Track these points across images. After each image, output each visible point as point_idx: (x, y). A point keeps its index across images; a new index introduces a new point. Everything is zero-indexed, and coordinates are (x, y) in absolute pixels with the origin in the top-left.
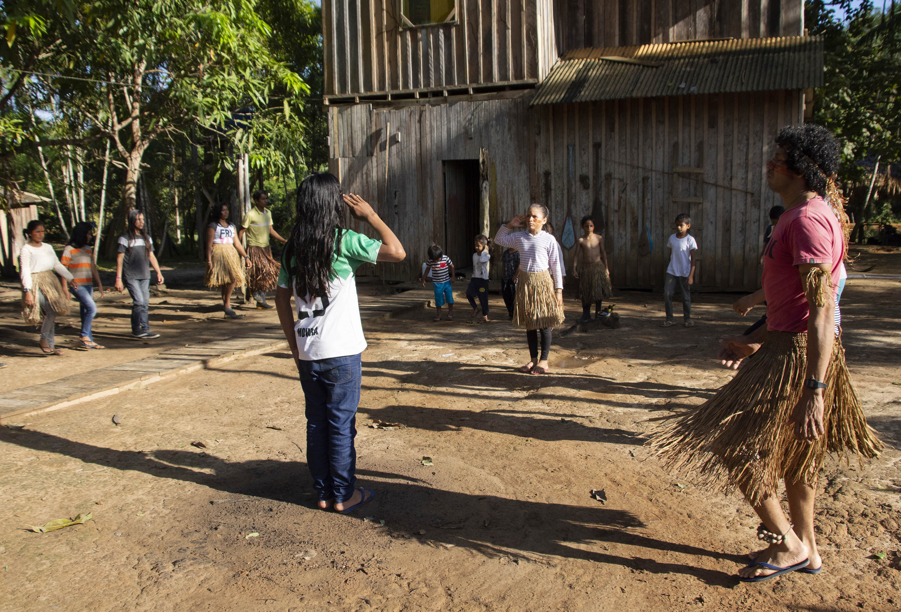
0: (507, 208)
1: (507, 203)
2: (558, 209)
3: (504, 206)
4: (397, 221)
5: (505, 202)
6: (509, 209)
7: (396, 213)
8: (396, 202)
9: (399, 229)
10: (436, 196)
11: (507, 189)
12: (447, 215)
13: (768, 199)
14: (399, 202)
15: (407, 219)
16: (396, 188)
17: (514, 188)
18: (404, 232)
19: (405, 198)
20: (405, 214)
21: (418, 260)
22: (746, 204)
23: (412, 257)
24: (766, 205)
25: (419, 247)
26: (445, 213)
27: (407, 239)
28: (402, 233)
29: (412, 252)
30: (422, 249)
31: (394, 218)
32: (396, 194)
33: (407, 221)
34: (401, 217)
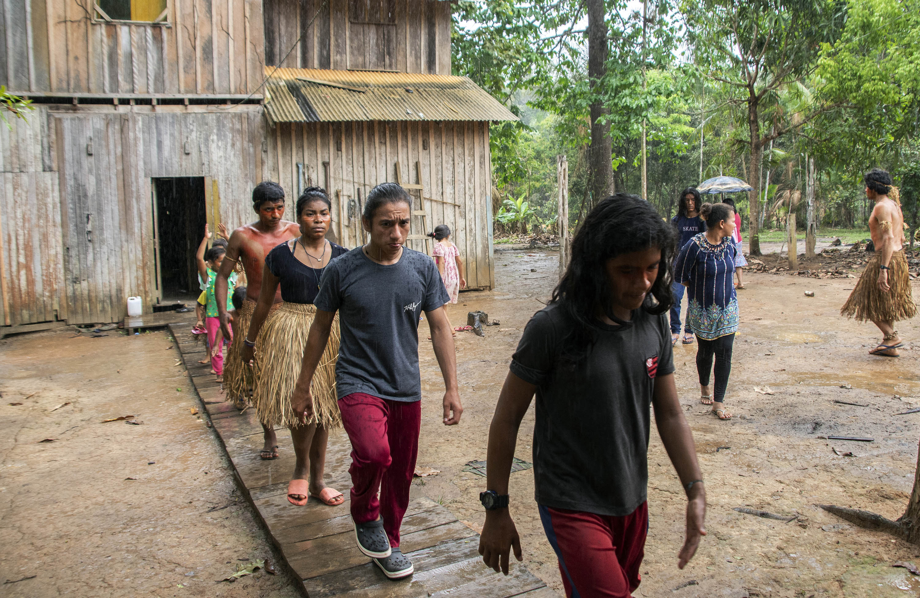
1: (232, 223)
4: (91, 250)
8: (89, 227)
9: (94, 259)
10: (144, 218)
11: (233, 208)
12: (157, 240)
13: (470, 210)
14: (93, 227)
15: (106, 247)
16: (88, 210)
17: (240, 207)
18: (101, 263)
19: (102, 222)
20: (102, 241)
21: (123, 295)
22: (455, 216)
23: (114, 292)
24: (470, 216)
25: (123, 279)
26: (154, 238)
27: (106, 271)
28: (99, 264)
29: (114, 286)
30: (128, 281)
31: (87, 246)
32: (88, 218)
33: (105, 249)
34: (97, 246)
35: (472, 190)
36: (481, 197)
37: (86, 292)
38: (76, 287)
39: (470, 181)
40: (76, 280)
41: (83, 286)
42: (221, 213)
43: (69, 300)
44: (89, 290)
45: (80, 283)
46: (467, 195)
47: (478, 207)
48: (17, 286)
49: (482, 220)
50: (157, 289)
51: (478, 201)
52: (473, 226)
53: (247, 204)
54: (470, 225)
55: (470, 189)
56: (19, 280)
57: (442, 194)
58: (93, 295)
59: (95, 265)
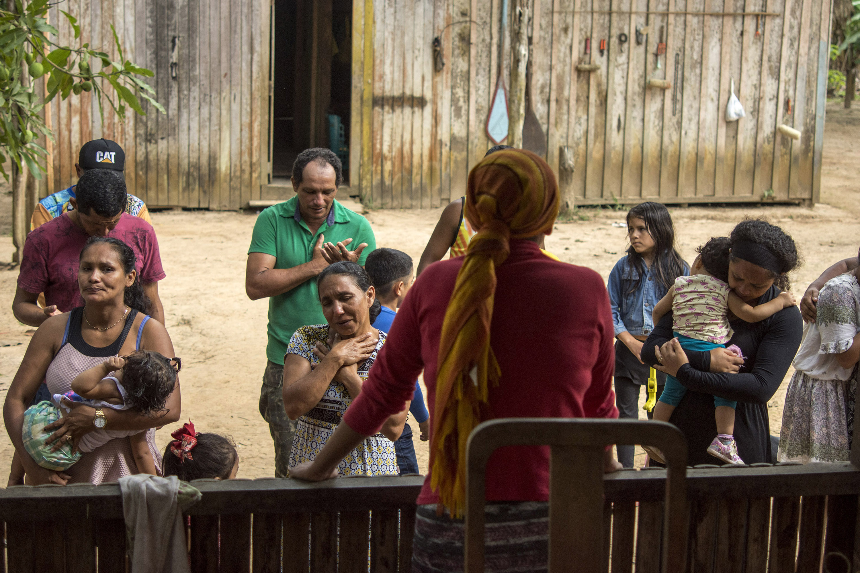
0: (393, 72)
1: (392, 64)
2: (479, 77)
3: (387, 69)
4: (175, 92)
5: (388, 61)
6: (396, 75)
7: (174, 78)
8: (174, 57)
9: (179, 108)
10: (257, 47)
11: (393, 40)
12: (272, 82)
13: (789, 65)
14: (180, 56)
15: (197, 90)
16: (174, 30)
17: (406, 38)
18: (189, 114)
19: (195, 48)
20: (191, 80)
21: (217, 166)
22: (760, 73)
23: (204, 160)
24: (786, 74)
25: (220, 141)
26: (270, 79)
27: (194, 125)
28: (185, 115)
29: (205, 150)
30: (226, 145)
31: (169, 86)
32: (173, 41)
33: (195, 92)
34: (184, 86)
35: (796, 29)
36: (811, 40)
37: (163, 157)
38: (149, 149)
39: (793, 12)
40: (149, 138)
41: (160, 148)
42: (376, 47)
43: (139, 167)
44: (168, 155)
45: (156, 142)
46: (786, 41)
47: (803, 59)
48: (66, 140)
49: (809, 83)
50: (269, 160)
51: (803, 49)
52: (791, 93)
53: (417, 35)
54: (786, 91)
55: (792, 27)
56: (70, 131)
57: (742, 34)
58: (173, 161)
59: (179, 115)
